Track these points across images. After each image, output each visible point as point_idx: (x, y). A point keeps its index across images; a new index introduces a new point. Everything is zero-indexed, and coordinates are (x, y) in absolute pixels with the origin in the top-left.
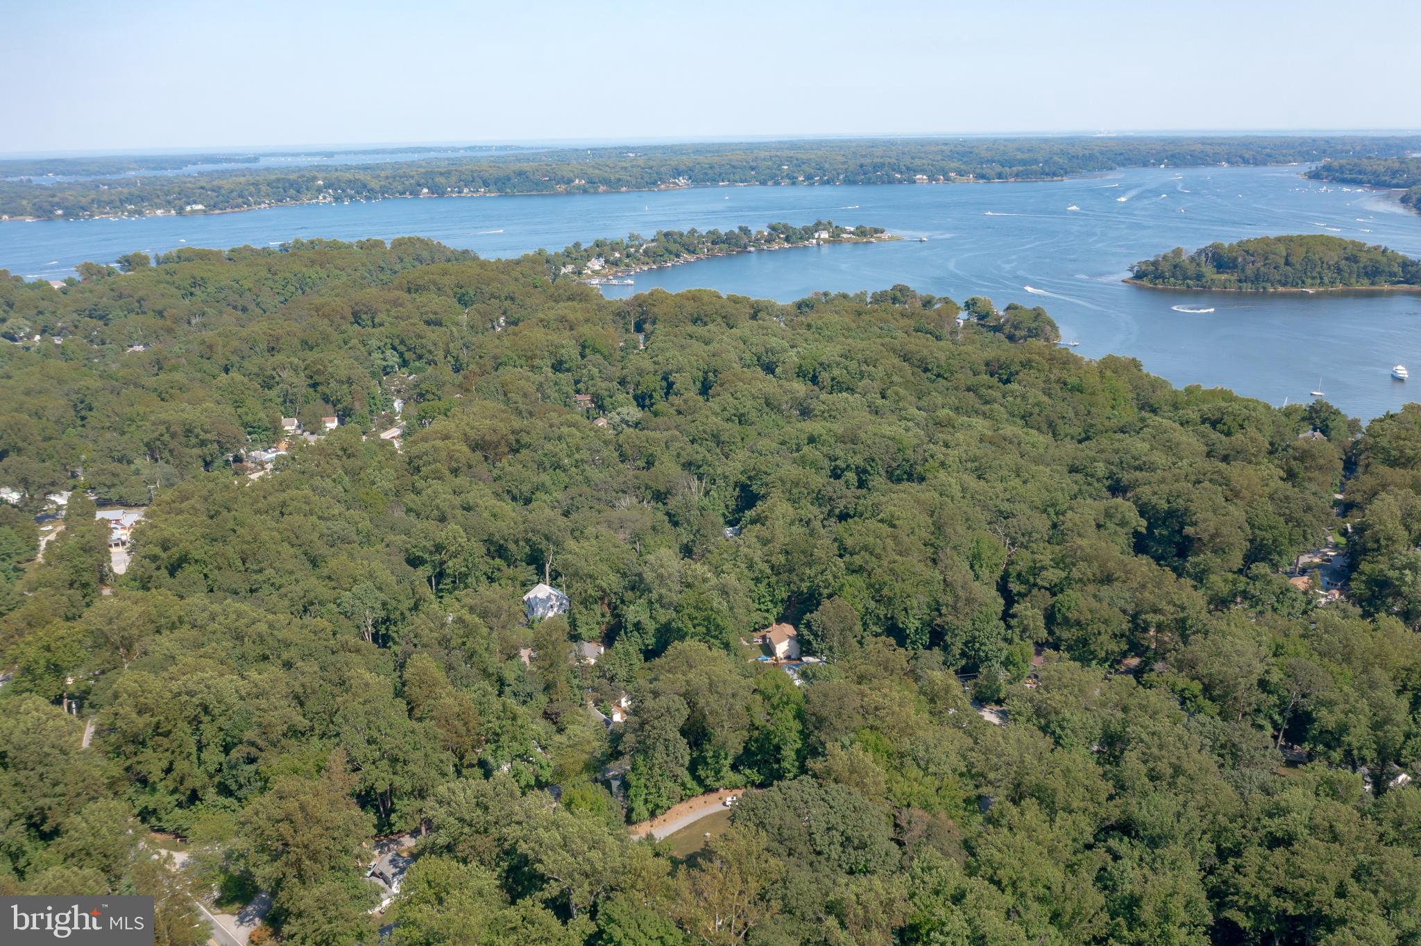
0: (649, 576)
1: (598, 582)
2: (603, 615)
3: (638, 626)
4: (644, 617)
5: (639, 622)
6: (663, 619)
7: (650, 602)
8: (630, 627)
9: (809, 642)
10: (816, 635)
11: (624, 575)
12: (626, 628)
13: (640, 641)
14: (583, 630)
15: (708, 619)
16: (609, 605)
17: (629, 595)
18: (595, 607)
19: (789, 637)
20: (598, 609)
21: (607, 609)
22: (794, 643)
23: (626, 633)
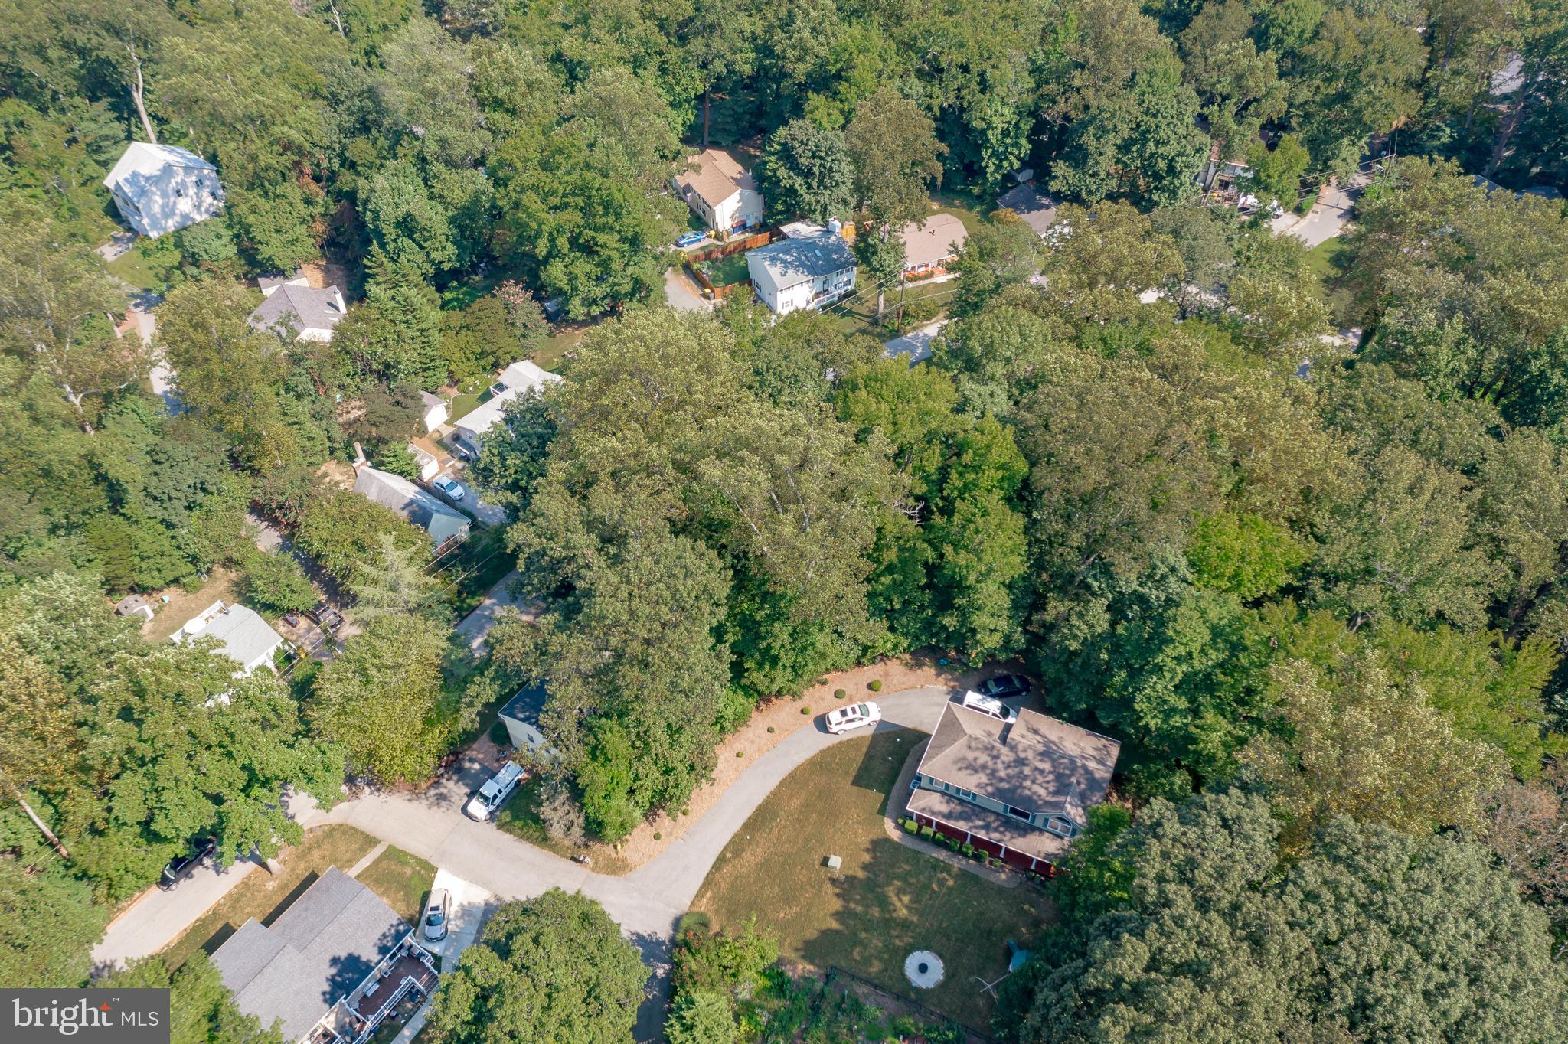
0: (397, 97)
1: (277, 130)
2: (308, 202)
3: (407, 226)
4: (416, 203)
5: (409, 217)
6: (459, 196)
7: (422, 160)
8: (390, 232)
9: (791, 191)
10: (808, 174)
11: (334, 101)
12: (380, 236)
13: (420, 258)
14: (272, 249)
15: (582, 190)
16: (317, 179)
17: (361, 148)
18: (286, 188)
19: (738, 182)
20: (292, 190)
21: (314, 187)
22: (750, 193)
23: (383, 246)
